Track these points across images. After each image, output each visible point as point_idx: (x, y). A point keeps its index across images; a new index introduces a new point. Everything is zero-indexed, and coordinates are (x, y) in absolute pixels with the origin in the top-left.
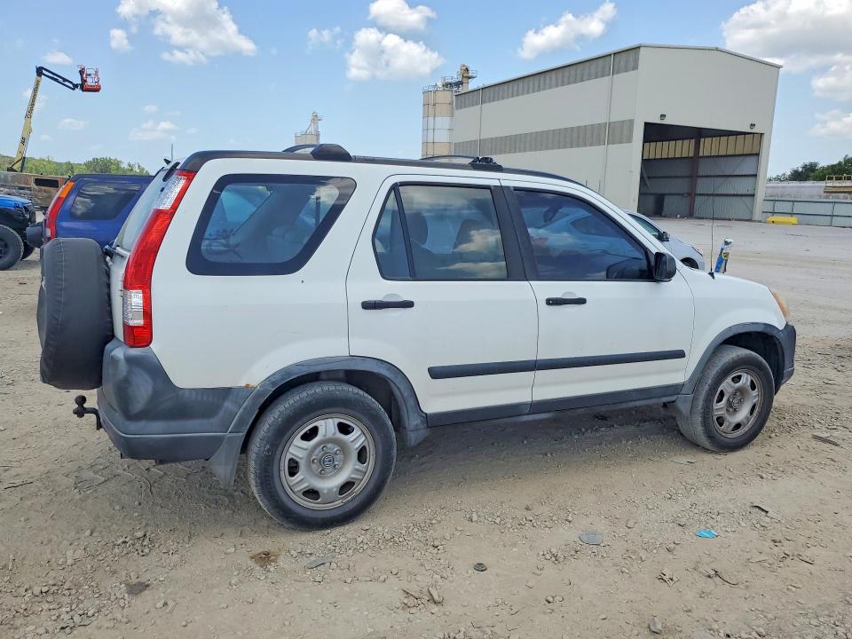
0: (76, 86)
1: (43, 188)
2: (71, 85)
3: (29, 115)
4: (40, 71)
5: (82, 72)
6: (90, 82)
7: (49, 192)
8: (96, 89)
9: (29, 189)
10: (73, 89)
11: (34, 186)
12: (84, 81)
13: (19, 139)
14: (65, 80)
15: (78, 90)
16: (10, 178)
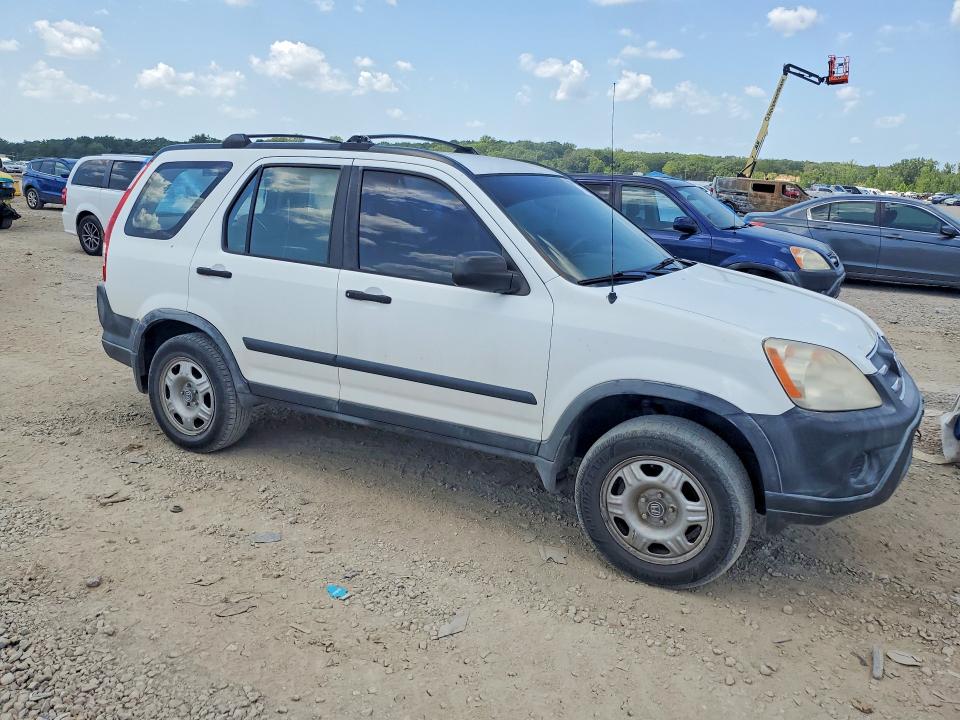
0: (821, 80)
1: (760, 193)
2: (817, 80)
3: (767, 118)
4: (787, 70)
5: (831, 63)
6: (839, 72)
7: (764, 197)
8: (843, 81)
9: (746, 194)
10: (818, 84)
11: (751, 191)
12: (831, 72)
13: (754, 144)
14: (811, 75)
15: (823, 84)
16: (731, 184)
